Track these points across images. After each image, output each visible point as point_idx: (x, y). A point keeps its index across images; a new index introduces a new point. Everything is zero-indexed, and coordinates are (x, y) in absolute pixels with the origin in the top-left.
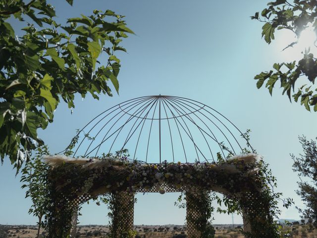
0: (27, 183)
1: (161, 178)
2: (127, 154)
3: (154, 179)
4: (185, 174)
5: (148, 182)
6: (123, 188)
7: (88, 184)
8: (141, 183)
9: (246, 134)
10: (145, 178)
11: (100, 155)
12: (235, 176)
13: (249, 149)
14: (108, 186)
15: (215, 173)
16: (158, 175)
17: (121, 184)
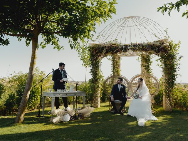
0: (80, 55)
1: (130, 49)
2: (117, 41)
3: (127, 49)
4: (139, 47)
5: (125, 50)
6: (116, 53)
7: (104, 51)
8: (122, 50)
9: (166, 30)
10: (124, 49)
11: (107, 41)
12: (159, 47)
13: (167, 36)
14: (111, 52)
15: (151, 46)
16: (129, 48)
17: (115, 51)
